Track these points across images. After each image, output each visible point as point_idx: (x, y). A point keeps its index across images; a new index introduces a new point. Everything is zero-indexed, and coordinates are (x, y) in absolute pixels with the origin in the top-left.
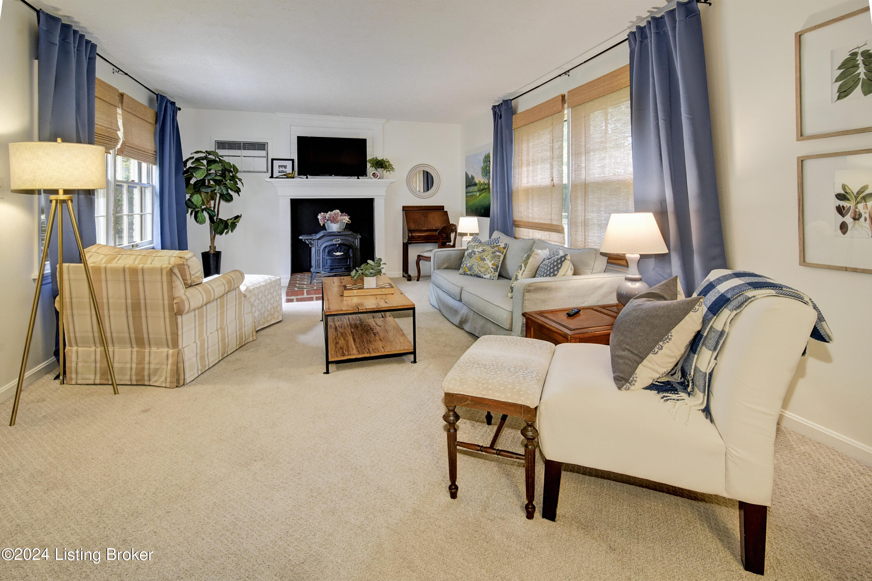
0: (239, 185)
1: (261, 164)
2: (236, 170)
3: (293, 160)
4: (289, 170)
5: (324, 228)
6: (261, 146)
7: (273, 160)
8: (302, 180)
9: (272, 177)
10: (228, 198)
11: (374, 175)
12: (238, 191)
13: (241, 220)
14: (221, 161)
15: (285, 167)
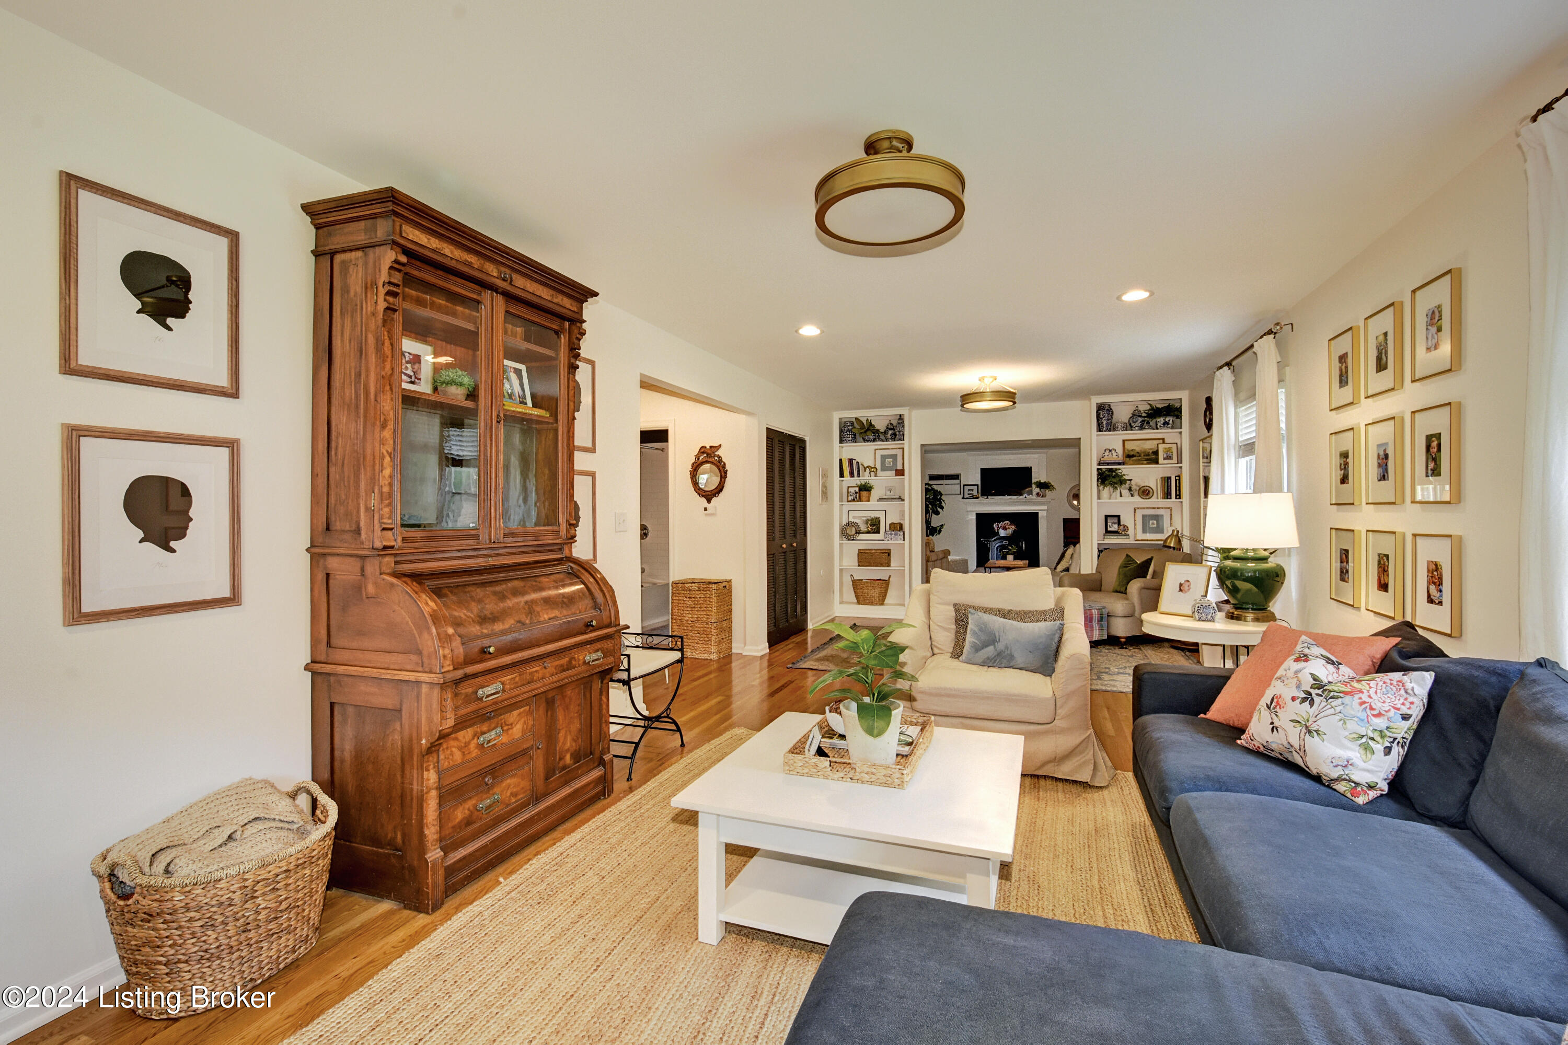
0: (943, 504)
1: (957, 489)
2: (941, 495)
3: (977, 485)
4: (975, 493)
5: (998, 534)
6: (956, 477)
7: (964, 486)
8: (982, 500)
9: (963, 498)
10: (937, 513)
11: (1038, 494)
12: (942, 508)
13: (944, 527)
14: (933, 489)
15: (972, 490)
